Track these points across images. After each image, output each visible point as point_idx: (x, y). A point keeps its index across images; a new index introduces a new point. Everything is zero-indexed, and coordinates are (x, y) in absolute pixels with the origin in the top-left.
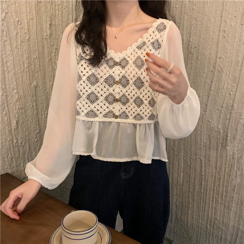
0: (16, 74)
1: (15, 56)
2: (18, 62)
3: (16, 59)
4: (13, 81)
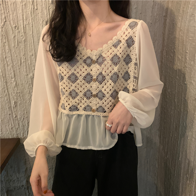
1: (14, 53)
2: (16, 58)
3: (14, 55)
4: (11, 72)
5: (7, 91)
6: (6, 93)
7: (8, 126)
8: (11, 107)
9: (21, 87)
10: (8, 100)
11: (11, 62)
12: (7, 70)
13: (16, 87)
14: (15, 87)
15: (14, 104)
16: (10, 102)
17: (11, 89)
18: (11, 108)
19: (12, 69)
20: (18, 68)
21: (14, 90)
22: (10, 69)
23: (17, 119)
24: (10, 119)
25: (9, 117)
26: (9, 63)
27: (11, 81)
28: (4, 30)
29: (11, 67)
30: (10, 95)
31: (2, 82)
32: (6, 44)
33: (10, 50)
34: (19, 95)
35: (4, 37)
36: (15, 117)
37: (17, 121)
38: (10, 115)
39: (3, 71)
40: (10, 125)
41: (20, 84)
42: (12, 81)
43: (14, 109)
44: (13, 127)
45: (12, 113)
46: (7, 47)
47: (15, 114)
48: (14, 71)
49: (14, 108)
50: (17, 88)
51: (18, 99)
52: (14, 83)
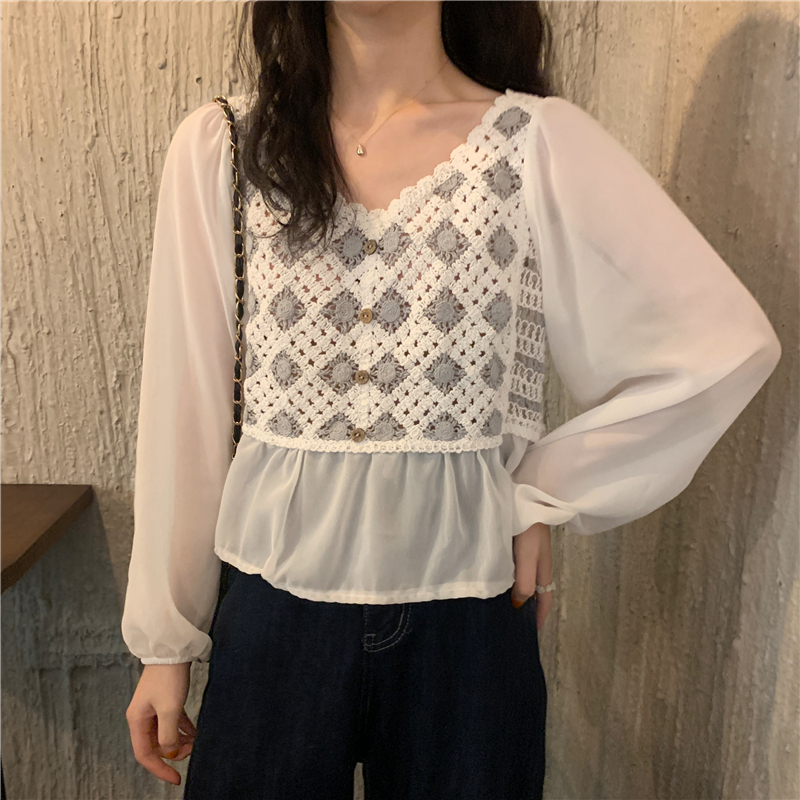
0: (120, 269)
1: (118, 231)
2: (124, 243)
3: (120, 236)
4: (111, 283)
5: (95, 339)
6: (94, 345)
7: (95, 449)
8: (105, 389)
9: (138, 329)
10: (100, 366)
11: (111, 255)
12: (98, 276)
13: (123, 330)
14: (120, 328)
15: (114, 379)
16: (105, 373)
17: (109, 334)
18: (107, 394)
19: (112, 275)
20: (129, 273)
21: (117, 338)
22: (108, 275)
23: (123, 429)
24: (102, 428)
25: (100, 421)
26: (103, 258)
27: (110, 308)
28: (90, 160)
29: (110, 268)
30: (106, 351)
31: (84, 310)
32: (97, 201)
33: (108, 220)
34: (131, 353)
35: (91, 178)
36: (117, 423)
37: (121, 436)
38: (101, 413)
39: (85, 278)
40: (101, 448)
41: (136, 319)
42: (114, 311)
43: (115, 397)
44: (109, 454)
45: (109, 410)
46: (99, 211)
47: (118, 412)
48: (119, 281)
49: (114, 392)
50: (127, 331)
51: (128, 365)
52: (119, 317)
